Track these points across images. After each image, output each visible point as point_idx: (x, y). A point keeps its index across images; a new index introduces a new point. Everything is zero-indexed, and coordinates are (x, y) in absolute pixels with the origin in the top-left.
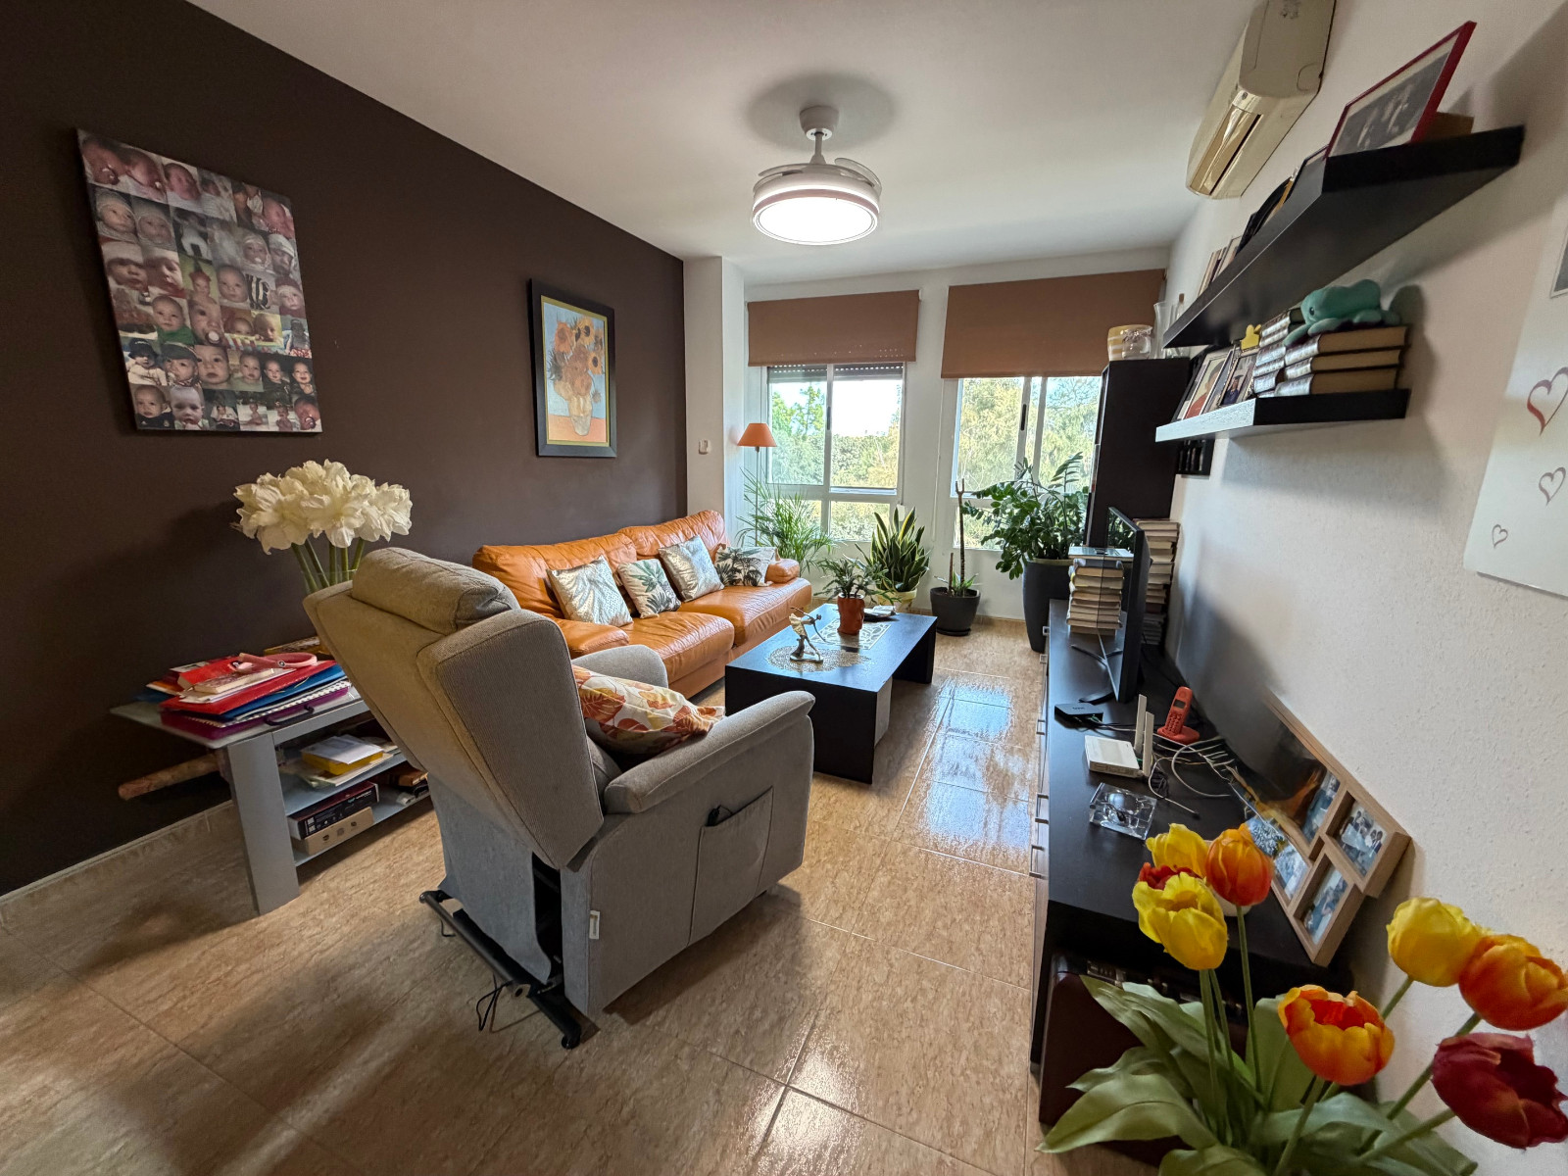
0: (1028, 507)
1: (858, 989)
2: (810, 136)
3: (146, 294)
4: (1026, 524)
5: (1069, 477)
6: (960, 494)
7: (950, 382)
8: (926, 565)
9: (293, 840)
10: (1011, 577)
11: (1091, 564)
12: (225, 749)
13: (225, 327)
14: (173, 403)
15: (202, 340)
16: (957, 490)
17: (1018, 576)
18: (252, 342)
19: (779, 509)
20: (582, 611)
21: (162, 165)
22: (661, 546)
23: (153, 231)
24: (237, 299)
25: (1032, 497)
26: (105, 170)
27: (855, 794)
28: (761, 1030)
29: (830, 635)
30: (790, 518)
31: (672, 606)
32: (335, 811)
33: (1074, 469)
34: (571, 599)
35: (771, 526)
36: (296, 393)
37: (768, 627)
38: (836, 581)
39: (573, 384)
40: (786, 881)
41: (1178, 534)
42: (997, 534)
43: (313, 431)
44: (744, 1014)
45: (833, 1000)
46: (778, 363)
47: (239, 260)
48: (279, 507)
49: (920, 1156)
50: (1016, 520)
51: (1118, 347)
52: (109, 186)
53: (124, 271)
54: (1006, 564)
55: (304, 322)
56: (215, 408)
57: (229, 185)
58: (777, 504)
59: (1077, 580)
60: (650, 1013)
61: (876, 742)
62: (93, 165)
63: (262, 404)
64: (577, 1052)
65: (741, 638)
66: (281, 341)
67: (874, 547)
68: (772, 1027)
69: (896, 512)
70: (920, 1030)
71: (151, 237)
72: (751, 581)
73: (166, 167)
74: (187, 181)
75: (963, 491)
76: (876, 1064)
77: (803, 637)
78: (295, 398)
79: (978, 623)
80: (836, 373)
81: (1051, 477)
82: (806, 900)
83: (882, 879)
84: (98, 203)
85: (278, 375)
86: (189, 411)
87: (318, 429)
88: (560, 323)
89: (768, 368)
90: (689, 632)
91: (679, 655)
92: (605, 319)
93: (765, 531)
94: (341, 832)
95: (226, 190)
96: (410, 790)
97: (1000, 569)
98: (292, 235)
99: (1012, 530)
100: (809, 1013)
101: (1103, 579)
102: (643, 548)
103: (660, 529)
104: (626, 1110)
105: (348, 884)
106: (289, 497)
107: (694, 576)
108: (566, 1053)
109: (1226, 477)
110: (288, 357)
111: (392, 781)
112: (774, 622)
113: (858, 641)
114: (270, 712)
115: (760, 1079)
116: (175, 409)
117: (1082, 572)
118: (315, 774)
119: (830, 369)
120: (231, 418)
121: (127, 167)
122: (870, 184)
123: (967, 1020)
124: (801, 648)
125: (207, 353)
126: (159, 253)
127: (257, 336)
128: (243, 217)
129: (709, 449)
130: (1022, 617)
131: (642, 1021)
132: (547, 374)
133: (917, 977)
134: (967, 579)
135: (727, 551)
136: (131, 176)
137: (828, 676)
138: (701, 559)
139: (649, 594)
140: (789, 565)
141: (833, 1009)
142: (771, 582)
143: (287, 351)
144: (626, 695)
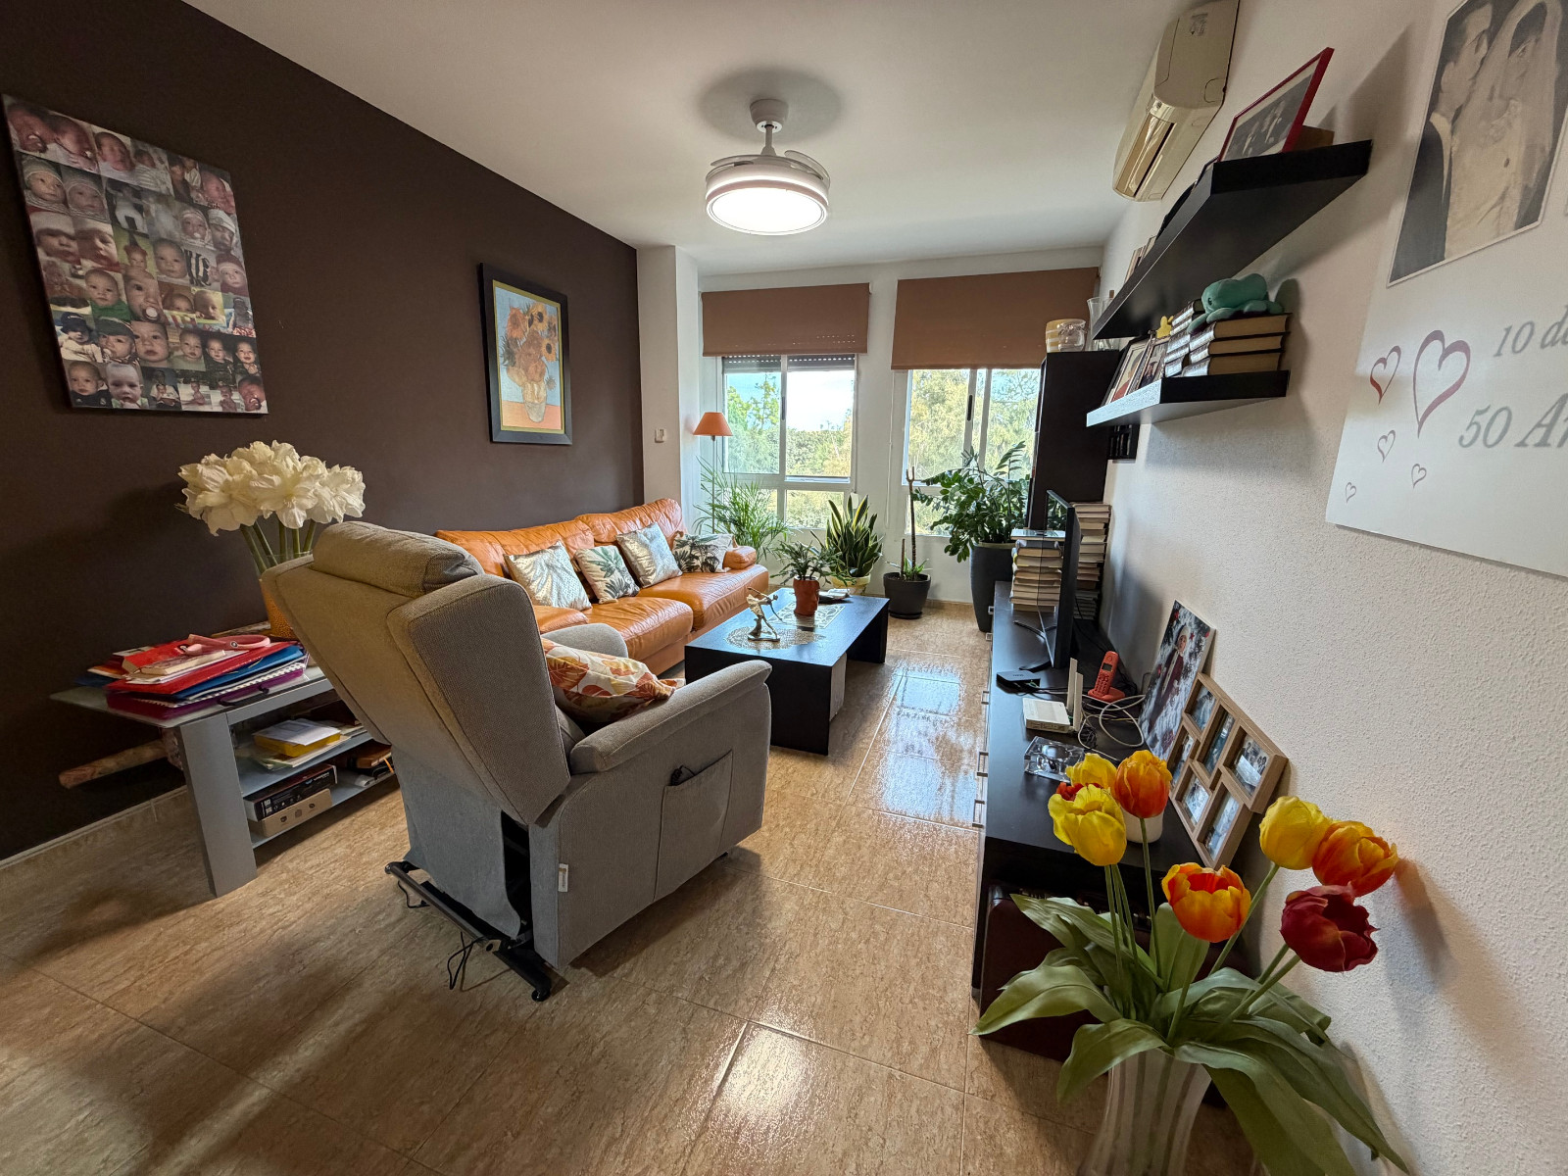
0: (975, 492)
1: (815, 935)
2: (761, 128)
3: (78, 267)
4: (972, 509)
5: (1013, 465)
6: (911, 482)
7: (899, 374)
8: (879, 551)
9: (250, 822)
10: (959, 560)
11: (1031, 545)
12: (177, 729)
13: (163, 304)
14: (110, 381)
15: (140, 317)
16: (908, 478)
17: (965, 559)
18: (192, 320)
19: (735, 498)
20: (540, 595)
21: (94, 134)
22: (619, 533)
23: (84, 201)
24: (173, 274)
25: (978, 484)
26: (32, 137)
27: (812, 765)
28: (724, 974)
29: (786, 617)
30: (747, 506)
31: (630, 591)
32: (291, 793)
33: (1018, 458)
34: (529, 584)
35: (728, 514)
36: (241, 373)
37: (726, 611)
38: (792, 564)
39: (526, 370)
40: (746, 844)
41: (1110, 515)
42: (946, 520)
43: (258, 412)
44: (707, 963)
45: (793, 946)
46: (731, 353)
47: (178, 235)
48: (226, 487)
49: (872, 1072)
50: (963, 505)
51: (1054, 340)
52: (37, 154)
53: (54, 242)
54: (955, 548)
55: (247, 300)
56: (155, 386)
57: (164, 157)
58: (734, 493)
59: (1019, 560)
60: (617, 967)
61: (832, 716)
62: (19, 131)
63: (205, 384)
64: (547, 1004)
65: (699, 622)
66: (223, 319)
67: (829, 534)
68: (735, 971)
69: (850, 500)
70: (873, 967)
71: (81, 208)
72: (709, 568)
73: (98, 137)
74: (120, 151)
75: (913, 479)
76: (832, 998)
77: (761, 617)
78: (239, 378)
79: (929, 607)
80: (789, 364)
81: (996, 467)
82: (766, 860)
83: (838, 839)
84: (25, 171)
85: (221, 354)
86: (127, 389)
87: (264, 410)
88: (512, 308)
89: (723, 358)
90: (648, 615)
91: (638, 637)
92: (558, 305)
93: (722, 519)
94: (299, 813)
95: (162, 162)
96: (368, 772)
97: (949, 553)
98: (234, 211)
99: (960, 515)
100: (769, 958)
101: (1042, 559)
102: (601, 534)
103: (616, 516)
104: (596, 1051)
105: (309, 864)
106: (237, 477)
107: (652, 562)
108: (537, 1005)
109: (1148, 460)
110: (231, 336)
111: (348, 763)
112: (732, 606)
113: (813, 621)
114: (223, 692)
115: (724, 1017)
116: (111, 387)
117: (1024, 552)
118: (270, 757)
119: (784, 360)
120: (171, 397)
121: (55, 136)
122: (819, 177)
123: (915, 957)
124: (759, 628)
125: (144, 329)
126: (92, 224)
127: (198, 314)
128: (182, 191)
129: (664, 438)
130: (970, 600)
131: (610, 974)
132: (500, 360)
133: (870, 922)
134: (918, 565)
135: (684, 538)
136: (61, 145)
137: (787, 653)
138: (658, 546)
139: (608, 580)
140: (746, 552)
141: (792, 953)
142: (728, 569)
143: (230, 330)
144: (589, 663)
